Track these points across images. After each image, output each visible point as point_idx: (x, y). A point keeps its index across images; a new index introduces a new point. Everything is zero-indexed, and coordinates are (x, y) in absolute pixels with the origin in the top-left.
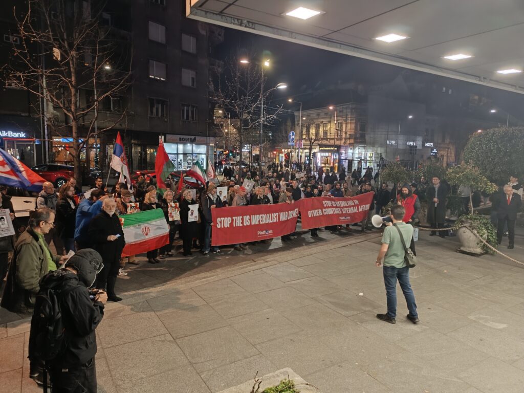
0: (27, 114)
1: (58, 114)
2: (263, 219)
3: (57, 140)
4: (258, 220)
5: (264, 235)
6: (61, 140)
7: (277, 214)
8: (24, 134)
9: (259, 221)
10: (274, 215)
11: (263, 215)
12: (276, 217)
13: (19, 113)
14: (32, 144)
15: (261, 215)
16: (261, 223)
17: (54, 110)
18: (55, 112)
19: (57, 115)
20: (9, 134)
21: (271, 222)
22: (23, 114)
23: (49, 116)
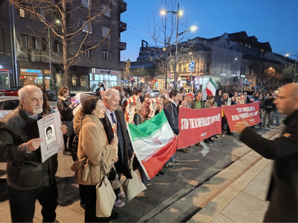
0: (3, 53)
3: (23, 71)
6: (26, 71)
8: (2, 66)
14: (7, 73)
19: (23, 54)
23: (18, 55)
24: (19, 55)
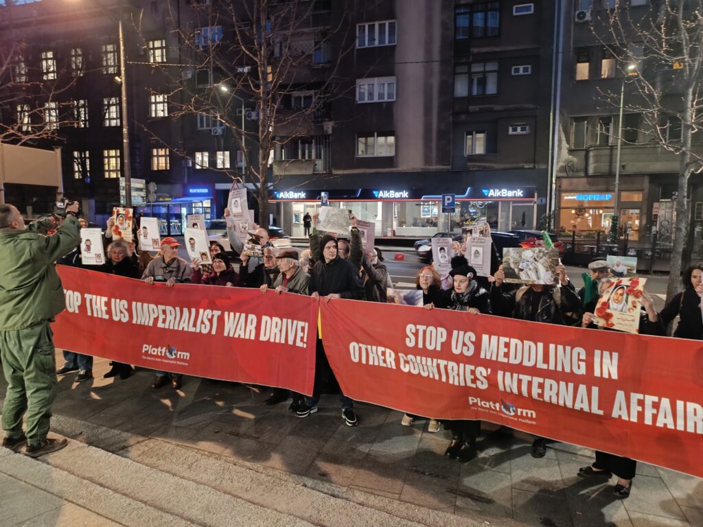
0: (531, 166)
1: (575, 160)
2: (169, 318)
3: (569, 198)
4: (153, 316)
5: (161, 357)
6: (575, 197)
7: (217, 313)
8: (522, 192)
9: (156, 320)
10: (205, 314)
11: (169, 308)
12: (211, 321)
13: (521, 165)
14: (532, 204)
15: (161, 307)
16: (160, 325)
17: (570, 155)
18: (570, 157)
19: (573, 162)
20: (503, 193)
21: (192, 329)
22: (526, 166)
23: (561, 164)
24: (563, 164)
